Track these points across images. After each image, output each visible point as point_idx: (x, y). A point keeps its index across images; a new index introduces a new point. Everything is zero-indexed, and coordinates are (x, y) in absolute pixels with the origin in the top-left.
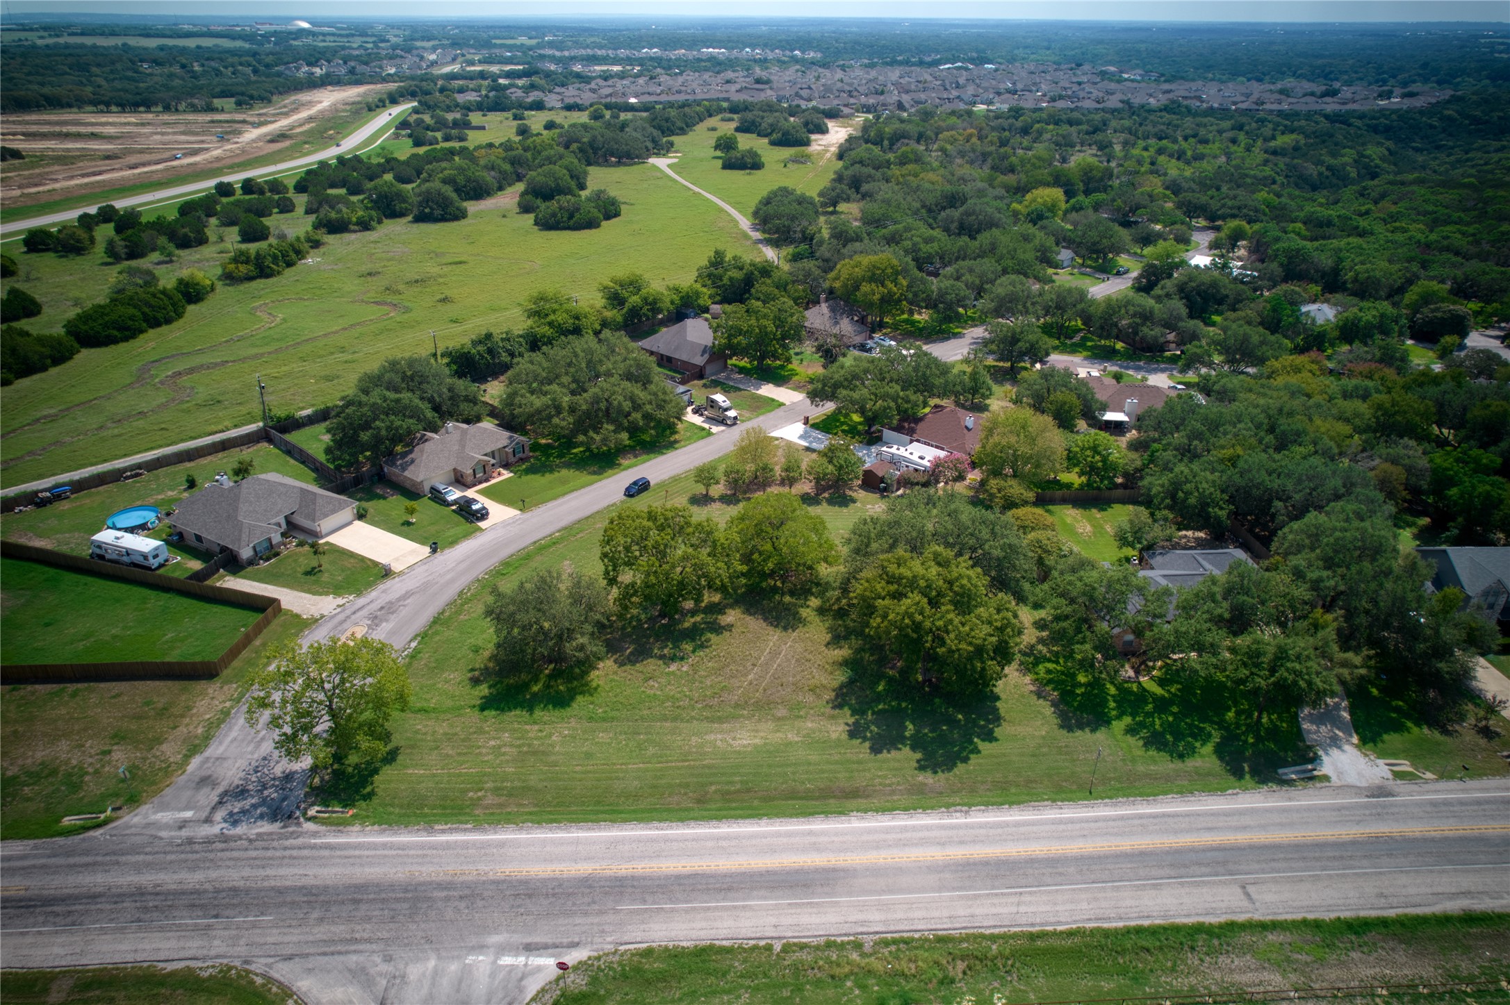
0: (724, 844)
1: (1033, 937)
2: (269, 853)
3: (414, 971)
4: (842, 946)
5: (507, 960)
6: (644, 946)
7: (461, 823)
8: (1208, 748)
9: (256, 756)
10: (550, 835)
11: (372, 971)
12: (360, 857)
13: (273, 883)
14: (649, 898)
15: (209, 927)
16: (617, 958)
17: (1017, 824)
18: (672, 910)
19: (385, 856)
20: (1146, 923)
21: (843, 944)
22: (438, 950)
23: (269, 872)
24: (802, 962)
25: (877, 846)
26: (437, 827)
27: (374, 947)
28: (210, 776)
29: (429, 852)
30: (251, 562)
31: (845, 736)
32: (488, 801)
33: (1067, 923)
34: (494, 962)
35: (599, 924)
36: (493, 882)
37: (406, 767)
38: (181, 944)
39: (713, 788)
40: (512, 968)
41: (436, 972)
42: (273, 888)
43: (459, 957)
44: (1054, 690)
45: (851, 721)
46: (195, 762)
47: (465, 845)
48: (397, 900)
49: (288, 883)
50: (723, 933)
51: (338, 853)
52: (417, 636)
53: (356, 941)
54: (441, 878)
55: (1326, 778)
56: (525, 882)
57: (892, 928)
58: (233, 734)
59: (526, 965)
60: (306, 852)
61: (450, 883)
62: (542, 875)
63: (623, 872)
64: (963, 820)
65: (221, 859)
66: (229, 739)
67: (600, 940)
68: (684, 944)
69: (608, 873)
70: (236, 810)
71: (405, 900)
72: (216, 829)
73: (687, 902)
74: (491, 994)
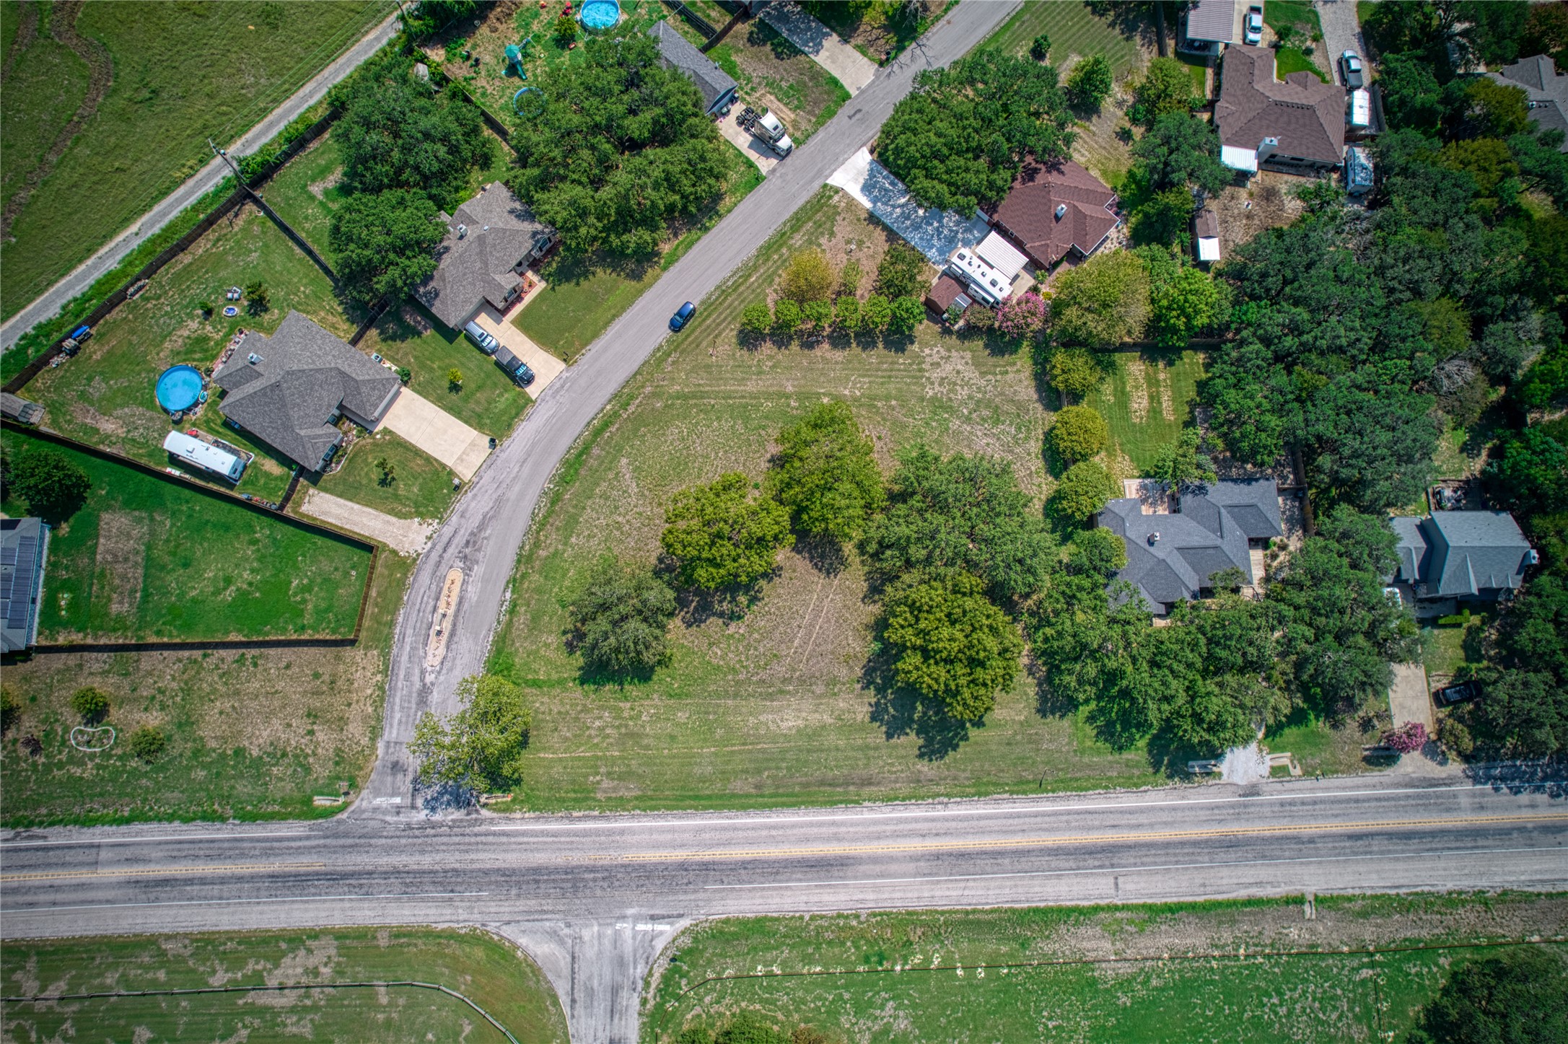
0: (774, 833)
1: (968, 913)
2: (467, 839)
3: (586, 934)
4: (847, 917)
5: (641, 927)
6: (724, 916)
7: (590, 809)
10: (654, 822)
11: (561, 933)
12: (528, 843)
13: (478, 866)
14: (725, 880)
15: (451, 899)
16: (708, 925)
17: (980, 818)
18: (741, 890)
19: (546, 843)
20: (1042, 905)
22: (597, 919)
23: (473, 856)
24: (822, 927)
25: (878, 837)
26: (575, 814)
27: (557, 916)
28: (397, 762)
29: (574, 839)
30: (324, 469)
32: (605, 785)
33: (993, 904)
34: (633, 928)
35: (694, 900)
36: (623, 866)
38: (439, 911)
39: (766, 774)
40: (645, 933)
41: (599, 935)
42: (480, 870)
43: (611, 924)
44: (1044, 664)
46: (381, 745)
47: (598, 833)
48: (563, 880)
49: (488, 866)
50: (773, 907)
51: (513, 840)
52: (508, 582)
53: (546, 912)
54: (587, 862)
55: (1220, 775)
56: (643, 866)
57: (880, 905)
58: (397, 715)
59: (653, 930)
60: (490, 839)
61: (594, 866)
62: (654, 860)
63: (707, 858)
64: (942, 813)
65: (437, 844)
66: (396, 721)
67: (696, 912)
68: (749, 915)
69: (697, 859)
70: (429, 797)
71: (568, 881)
72: (422, 816)
73: (750, 883)
74: (635, 951)
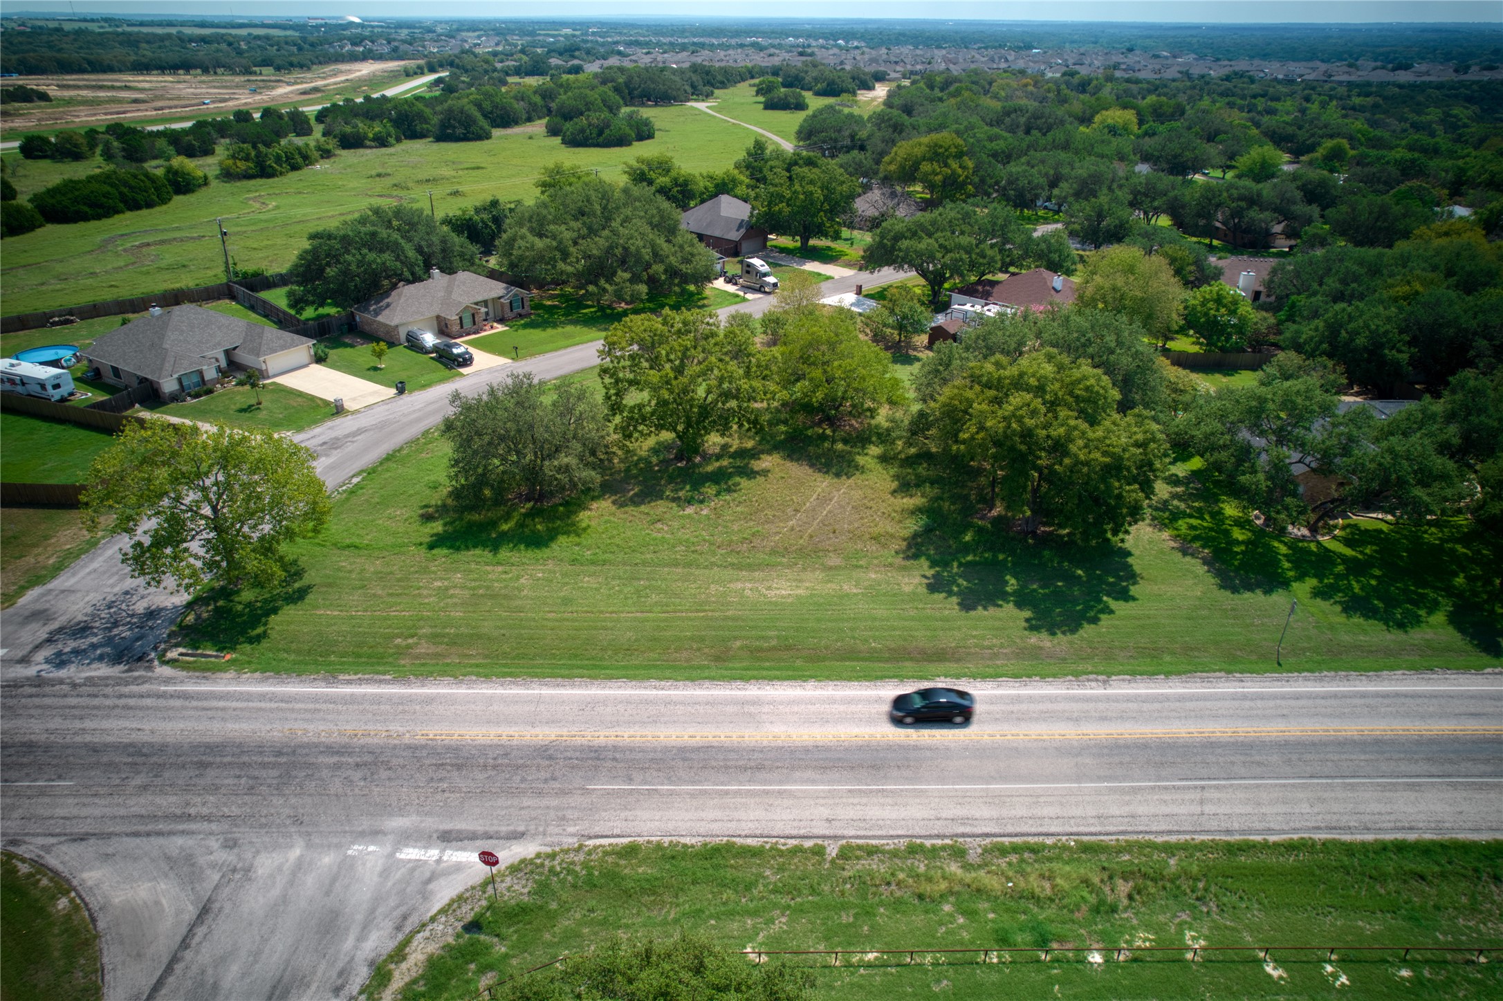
0: (752, 709)
1: (1232, 849)
2: (96, 702)
3: (265, 864)
4: (934, 852)
5: (411, 853)
6: (625, 841)
7: (378, 673)
8: (1439, 618)
9: (116, 590)
10: (500, 691)
11: (202, 860)
12: (223, 709)
13: (88, 738)
14: (637, 776)
16: (581, 857)
17: (1181, 698)
18: (671, 793)
19: (261, 709)
21: (934, 849)
22: (309, 834)
23: (88, 724)
24: (871, 874)
26: (341, 677)
27: (214, 826)
28: (46, 610)
29: (324, 706)
30: (175, 398)
31: (923, 590)
32: (422, 650)
33: (1283, 832)
34: (391, 855)
35: (557, 808)
36: (408, 747)
37: (316, 607)
39: (738, 643)
40: (418, 864)
41: (299, 866)
42: (86, 745)
43: (338, 846)
44: (1204, 547)
45: (930, 573)
46: (31, 594)
47: (377, 700)
48: (264, 765)
49: (110, 739)
50: (746, 828)
51: (194, 703)
52: (362, 471)
53: (189, 818)
54: (335, 738)
56: (455, 750)
57: (1010, 829)
58: (95, 565)
59: (439, 861)
60: (148, 702)
61: (345, 746)
62: (481, 740)
63: (602, 741)
64: (1102, 691)
65: (25, 707)
66: (87, 570)
67: (557, 830)
68: (687, 841)
69: (579, 741)
70: (67, 650)
71: (274, 765)
72: (31, 671)
73: (693, 783)
74: (377, 900)
